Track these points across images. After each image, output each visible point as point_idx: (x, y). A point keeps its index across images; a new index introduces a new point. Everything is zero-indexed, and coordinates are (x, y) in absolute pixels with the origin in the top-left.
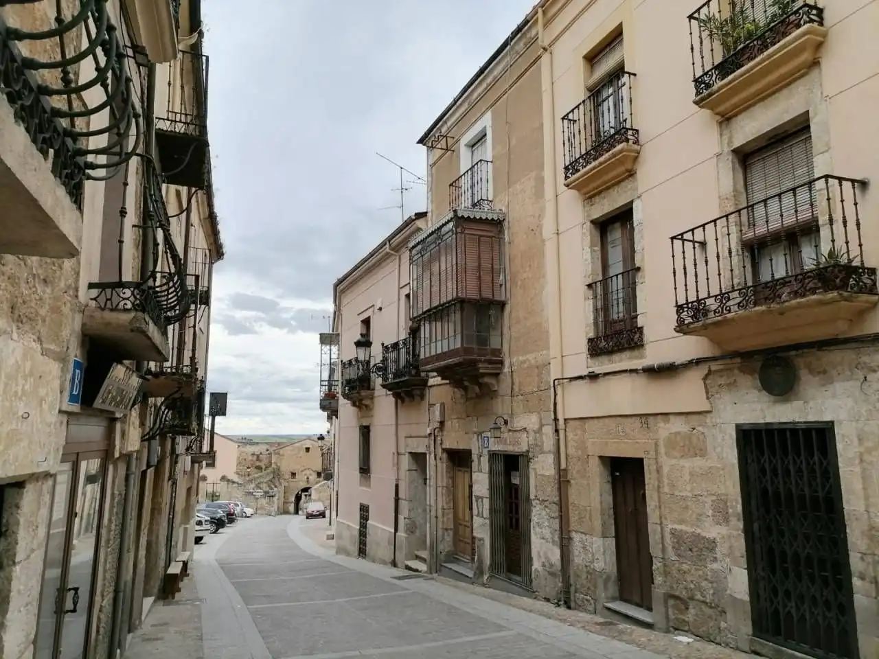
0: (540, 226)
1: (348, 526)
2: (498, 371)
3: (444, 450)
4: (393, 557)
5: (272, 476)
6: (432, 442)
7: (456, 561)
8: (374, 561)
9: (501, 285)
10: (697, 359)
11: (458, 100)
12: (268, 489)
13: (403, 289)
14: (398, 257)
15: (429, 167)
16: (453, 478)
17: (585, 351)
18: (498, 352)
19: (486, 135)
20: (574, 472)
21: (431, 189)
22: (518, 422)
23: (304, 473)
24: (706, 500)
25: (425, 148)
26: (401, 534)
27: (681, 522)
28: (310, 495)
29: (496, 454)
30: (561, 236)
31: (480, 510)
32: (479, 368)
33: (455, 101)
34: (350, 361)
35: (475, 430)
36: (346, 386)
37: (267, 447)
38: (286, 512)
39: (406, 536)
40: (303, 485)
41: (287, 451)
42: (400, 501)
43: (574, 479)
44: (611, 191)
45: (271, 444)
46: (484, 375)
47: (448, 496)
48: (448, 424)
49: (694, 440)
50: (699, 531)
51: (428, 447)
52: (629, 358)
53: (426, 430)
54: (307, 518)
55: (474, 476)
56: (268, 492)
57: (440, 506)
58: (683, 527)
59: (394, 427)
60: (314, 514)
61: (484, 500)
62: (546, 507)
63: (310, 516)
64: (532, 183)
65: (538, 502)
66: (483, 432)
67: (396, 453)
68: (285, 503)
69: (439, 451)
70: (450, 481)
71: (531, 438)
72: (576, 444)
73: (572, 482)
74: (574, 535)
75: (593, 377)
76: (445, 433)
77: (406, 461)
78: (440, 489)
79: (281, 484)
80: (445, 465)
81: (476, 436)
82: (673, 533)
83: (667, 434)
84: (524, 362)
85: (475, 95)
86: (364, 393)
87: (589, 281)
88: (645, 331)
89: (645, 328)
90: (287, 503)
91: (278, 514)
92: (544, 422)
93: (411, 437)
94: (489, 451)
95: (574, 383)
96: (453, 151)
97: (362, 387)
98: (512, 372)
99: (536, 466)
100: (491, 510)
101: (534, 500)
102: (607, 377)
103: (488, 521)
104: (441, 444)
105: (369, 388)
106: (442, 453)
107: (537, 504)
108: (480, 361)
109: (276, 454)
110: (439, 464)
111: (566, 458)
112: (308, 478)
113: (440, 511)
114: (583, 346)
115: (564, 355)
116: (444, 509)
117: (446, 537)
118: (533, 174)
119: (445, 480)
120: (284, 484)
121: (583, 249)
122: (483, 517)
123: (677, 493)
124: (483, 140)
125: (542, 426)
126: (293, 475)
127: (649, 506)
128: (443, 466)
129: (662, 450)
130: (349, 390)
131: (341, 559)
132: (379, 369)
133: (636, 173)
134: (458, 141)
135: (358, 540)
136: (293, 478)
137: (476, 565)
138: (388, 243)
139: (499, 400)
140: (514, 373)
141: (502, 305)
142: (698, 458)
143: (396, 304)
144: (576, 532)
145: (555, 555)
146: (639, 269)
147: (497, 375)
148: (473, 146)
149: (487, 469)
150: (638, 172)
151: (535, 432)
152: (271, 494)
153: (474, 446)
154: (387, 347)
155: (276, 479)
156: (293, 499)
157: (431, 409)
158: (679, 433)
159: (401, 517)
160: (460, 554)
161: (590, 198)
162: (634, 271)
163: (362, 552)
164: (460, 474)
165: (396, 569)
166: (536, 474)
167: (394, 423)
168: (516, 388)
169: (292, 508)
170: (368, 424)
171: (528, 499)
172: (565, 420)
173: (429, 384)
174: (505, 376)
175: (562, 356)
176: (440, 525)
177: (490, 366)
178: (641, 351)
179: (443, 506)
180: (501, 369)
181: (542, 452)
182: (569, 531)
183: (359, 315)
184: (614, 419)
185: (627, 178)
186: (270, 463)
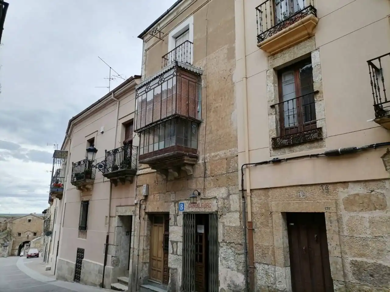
0: (231, 76)
1: (67, 262)
2: (195, 163)
3: (146, 213)
4: (102, 281)
5: (6, 235)
6: (138, 209)
7: (150, 283)
8: (86, 284)
9: (198, 112)
10: (377, 144)
11: (170, 10)
12: (3, 242)
13: (120, 120)
14: (118, 102)
15: (145, 51)
16: (151, 231)
17: (268, 146)
18: (195, 151)
19: (188, 29)
20: (258, 224)
21: (145, 63)
22: (209, 193)
23: (26, 233)
24: (386, 240)
25: (142, 40)
26: (109, 267)
27: (362, 255)
28: (29, 245)
29: (189, 214)
30: (248, 79)
31: (175, 250)
32: (184, 160)
33: (168, 11)
34: (79, 163)
35: (172, 200)
36: (74, 177)
37: (5, 219)
38: (12, 255)
39: (113, 267)
40: (25, 240)
41: (17, 221)
42: (109, 246)
43: (258, 228)
44: (292, 49)
45: (7, 218)
46: (185, 164)
47: (147, 242)
48: (151, 197)
49: (374, 199)
50: (380, 262)
51: (134, 212)
52: (309, 148)
53: (134, 201)
54: (27, 258)
55: (171, 229)
56: (4, 244)
57: (141, 248)
58: (364, 259)
59: (109, 200)
60: (32, 255)
61: (179, 243)
62: (232, 247)
63: (30, 257)
64: (226, 51)
65: (225, 244)
66: (180, 201)
67: (108, 216)
68: (13, 250)
69: (143, 213)
70: (149, 233)
71: (220, 203)
72: (260, 205)
73: (256, 230)
74: (257, 265)
75: (277, 162)
76: (148, 203)
77: (115, 222)
78: (142, 238)
79: (11, 239)
80: (146, 222)
81: (173, 204)
82: (353, 263)
83: (346, 195)
84: (216, 156)
85: (182, 8)
86: (87, 181)
87: (273, 103)
88: (324, 130)
89: (323, 128)
90: (14, 250)
91: (8, 256)
92: (231, 192)
93: (120, 206)
94: (184, 212)
95: (259, 166)
96: (163, 40)
97: (87, 178)
98: (205, 163)
99: (224, 221)
100: (184, 250)
101: (221, 242)
102: (288, 161)
103: (181, 258)
104: (145, 209)
105: (90, 178)
106: (145, 215)
107: (224, 245)
108: (186, 155)
109: (10, 223)
110: (142, 222)
111: (252, 215)
112: (28, 236)
113: (141, 252)
114: (268, 143)
115: (250, 150)
116: (144, 250)
117: (144, 268)
118: (226, 46)
119: (146, 232)
120: (13, 239)
121: (267, 85)
122: (177, 254)
123: (355, 235)
124: (187, 32)
125: (229, 194)
126: (20, 234)
127: (331, 245)
128: (145, 224)
129: (342, 207)
130: (76, 179)
131: (61, 283)
132: (100, 166)
133: (314, 35)
134: (168, 34)
135: (74, 271)
136: (19, 236)
137: (169, 286)
138: (113, 94)
139: (194, 180)
140: (207, 164)
141: (199, 123)
142: (377, 211)
143: (115, 128)
144: (260, 263)
145: (240, 279)
146: (317, 92)
147: (192, 165)
148: (176, 38)
149: (182, 224)
150: (316, 35)
151: (224, 199)
152: (6, 245)
153: (172, 210)
154: (109, 152)
155: (9, 236)
156: (17, 247)
157: (137, 188)
158: (358, 195)
159: (109, 256)
160: (154, 279)
161: (274, 55)
162: (314, 93)
163: (77, 278)
164: (155, 229)
165: (104, 289)
166: (224, 226)
167: (109, 198)
168: (208, 172)
169: (16, 252)
170: (88, 200)
171: (216, 242)
172: (251, 190)
173: (137, 174)
174: (200, 166)
175: (249, 151)
176: (141, 260)
177: (190, 159)
178: (320, 142)
179: (143, 248)
180: (196, 161)
181: (229, 211)
182: (254, 263)
183: (85, 137)
184: (295, 188)
185: (306, 39)
186: (6, 228)
